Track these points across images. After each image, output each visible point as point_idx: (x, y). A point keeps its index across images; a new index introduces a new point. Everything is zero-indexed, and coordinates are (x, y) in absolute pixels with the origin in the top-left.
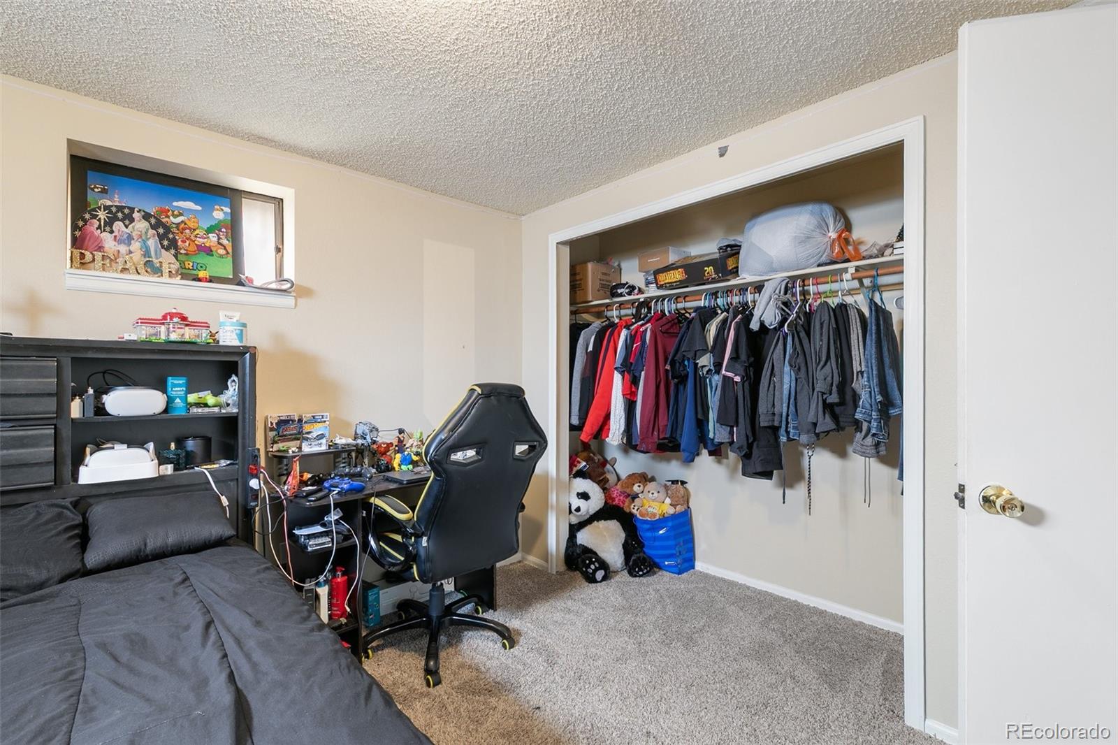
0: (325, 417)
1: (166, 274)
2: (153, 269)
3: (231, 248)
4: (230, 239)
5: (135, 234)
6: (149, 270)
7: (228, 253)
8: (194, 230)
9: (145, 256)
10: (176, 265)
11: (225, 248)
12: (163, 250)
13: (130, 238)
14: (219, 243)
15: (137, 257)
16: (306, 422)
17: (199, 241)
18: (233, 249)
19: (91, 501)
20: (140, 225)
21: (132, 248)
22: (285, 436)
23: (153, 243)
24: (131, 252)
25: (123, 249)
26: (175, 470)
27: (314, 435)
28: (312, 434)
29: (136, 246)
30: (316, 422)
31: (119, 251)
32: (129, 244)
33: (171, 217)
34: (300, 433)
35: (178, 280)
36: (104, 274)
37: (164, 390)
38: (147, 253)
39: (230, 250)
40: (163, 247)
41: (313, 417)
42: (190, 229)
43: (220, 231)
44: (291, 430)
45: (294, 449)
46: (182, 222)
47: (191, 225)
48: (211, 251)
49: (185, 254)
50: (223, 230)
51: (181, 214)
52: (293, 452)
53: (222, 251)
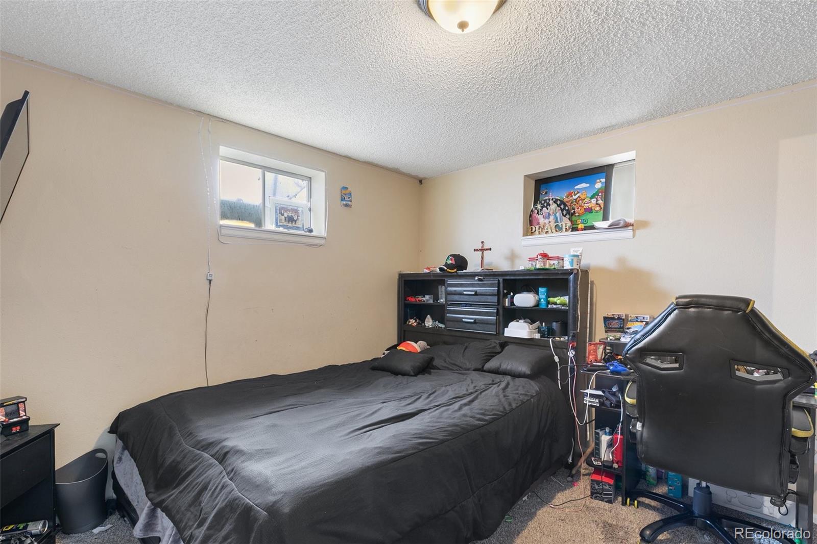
0: (645, 318)
1: (564, 230)
2: (558, 228)
3: (603, 205)
4: (603, 199)
5: (551, 213)
6: (557, 230)
7: (601, 208)
8: (584, 200)
9: (555, 222)
10: (569, 224)
11: (600, 206)
12: (563, 217)
13: (549, 214)
14: (597, 204)
15: (553, 224)
16: (630, 321)
17: (586, 206)
18: (604, 205)
19: (509, 344)
20: (553, 206)
21: (550, 220)
22: (611, 328)
23: (559, 214)
24: (550, 222)
25: (547, 221)
26: (541, 337)
27: (631, 330)
28: (630, 329)
29: (552, 218)
30: (637, 321)
31: (545, 223)
32: (549, 218)
33: (574, 196)
34: (623, 328)
35: (569, 233)
36: (540, 236)
37: (537, 293)
38: (556, 221)
39: (602, 207)
40: (563, 215)
41: (637, 317)
42: (582, 200)
43: (598, 195)
44: (615, 324)
45: (611, 338)
46: (579, 197)
47: (583, 197)
48: (592, 210)
49: (578, 216)
50: (600, 194)
51: (578, 193)
52: (610, 340)
53: (598, 208)
